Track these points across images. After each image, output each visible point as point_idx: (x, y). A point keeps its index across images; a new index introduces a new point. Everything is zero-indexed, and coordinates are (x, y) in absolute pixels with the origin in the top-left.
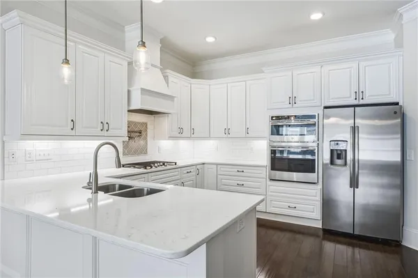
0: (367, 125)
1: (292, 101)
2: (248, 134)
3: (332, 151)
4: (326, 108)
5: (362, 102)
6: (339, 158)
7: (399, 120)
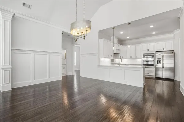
0: (166, 55)
1: (148, 50)
2: (136, 58)
3: (158, 61)
4: (156, 52)
5: (165, 50)
6: (159, 62)
7: (173, 54)
